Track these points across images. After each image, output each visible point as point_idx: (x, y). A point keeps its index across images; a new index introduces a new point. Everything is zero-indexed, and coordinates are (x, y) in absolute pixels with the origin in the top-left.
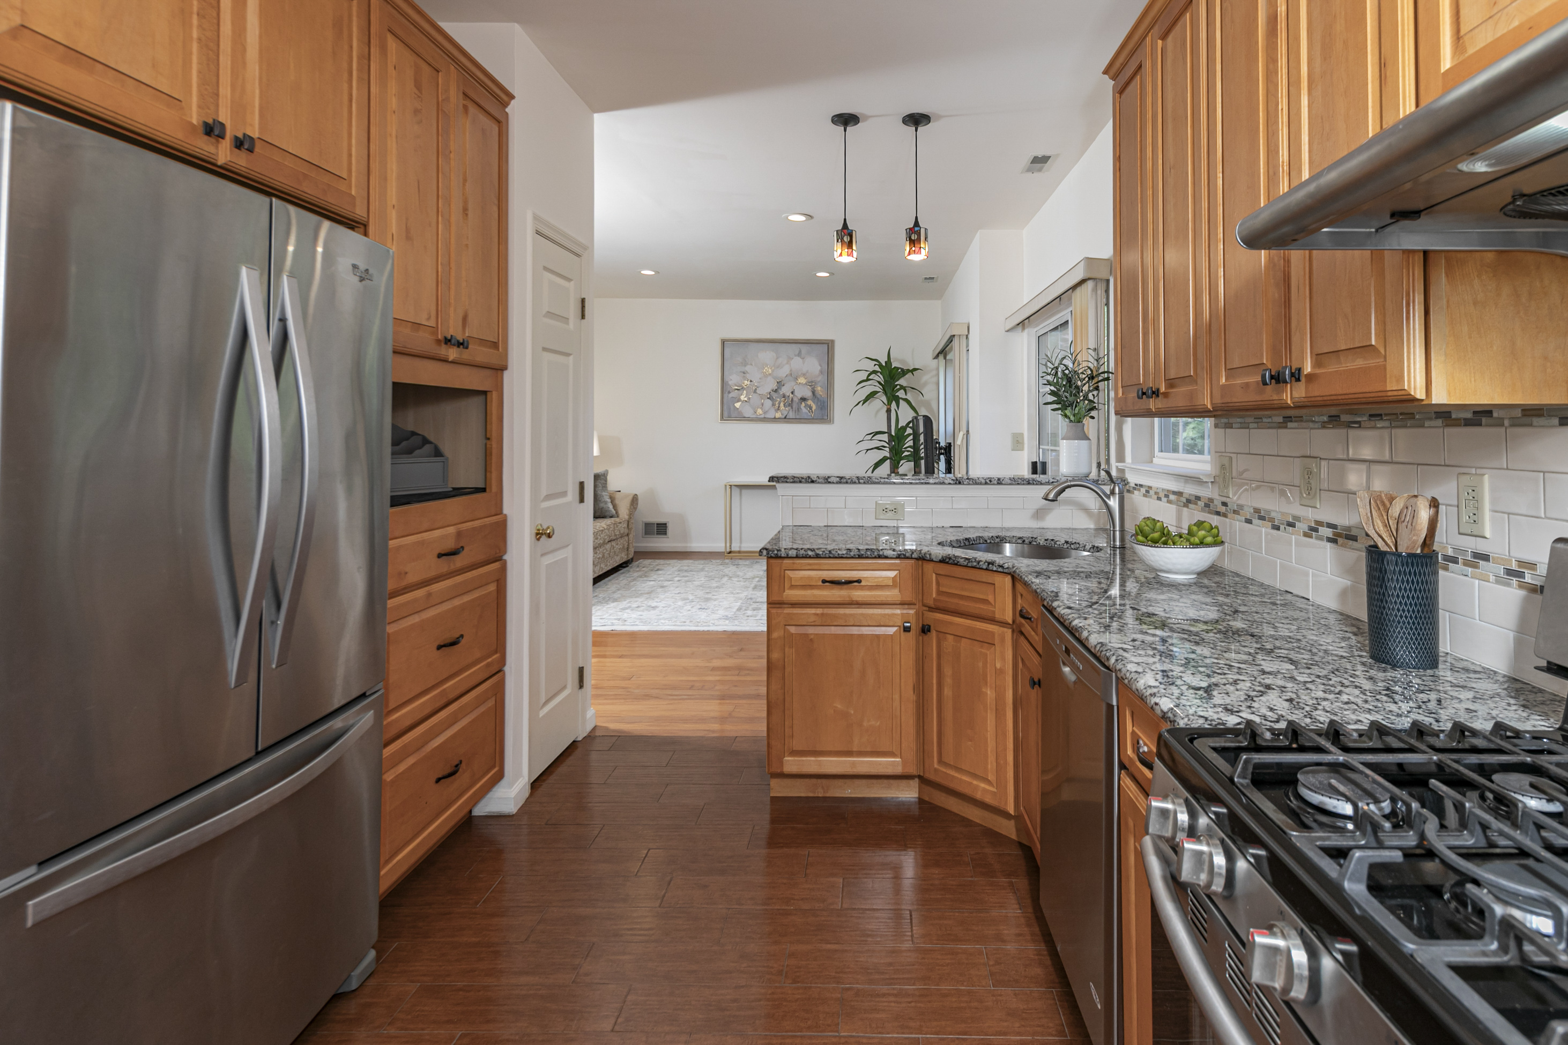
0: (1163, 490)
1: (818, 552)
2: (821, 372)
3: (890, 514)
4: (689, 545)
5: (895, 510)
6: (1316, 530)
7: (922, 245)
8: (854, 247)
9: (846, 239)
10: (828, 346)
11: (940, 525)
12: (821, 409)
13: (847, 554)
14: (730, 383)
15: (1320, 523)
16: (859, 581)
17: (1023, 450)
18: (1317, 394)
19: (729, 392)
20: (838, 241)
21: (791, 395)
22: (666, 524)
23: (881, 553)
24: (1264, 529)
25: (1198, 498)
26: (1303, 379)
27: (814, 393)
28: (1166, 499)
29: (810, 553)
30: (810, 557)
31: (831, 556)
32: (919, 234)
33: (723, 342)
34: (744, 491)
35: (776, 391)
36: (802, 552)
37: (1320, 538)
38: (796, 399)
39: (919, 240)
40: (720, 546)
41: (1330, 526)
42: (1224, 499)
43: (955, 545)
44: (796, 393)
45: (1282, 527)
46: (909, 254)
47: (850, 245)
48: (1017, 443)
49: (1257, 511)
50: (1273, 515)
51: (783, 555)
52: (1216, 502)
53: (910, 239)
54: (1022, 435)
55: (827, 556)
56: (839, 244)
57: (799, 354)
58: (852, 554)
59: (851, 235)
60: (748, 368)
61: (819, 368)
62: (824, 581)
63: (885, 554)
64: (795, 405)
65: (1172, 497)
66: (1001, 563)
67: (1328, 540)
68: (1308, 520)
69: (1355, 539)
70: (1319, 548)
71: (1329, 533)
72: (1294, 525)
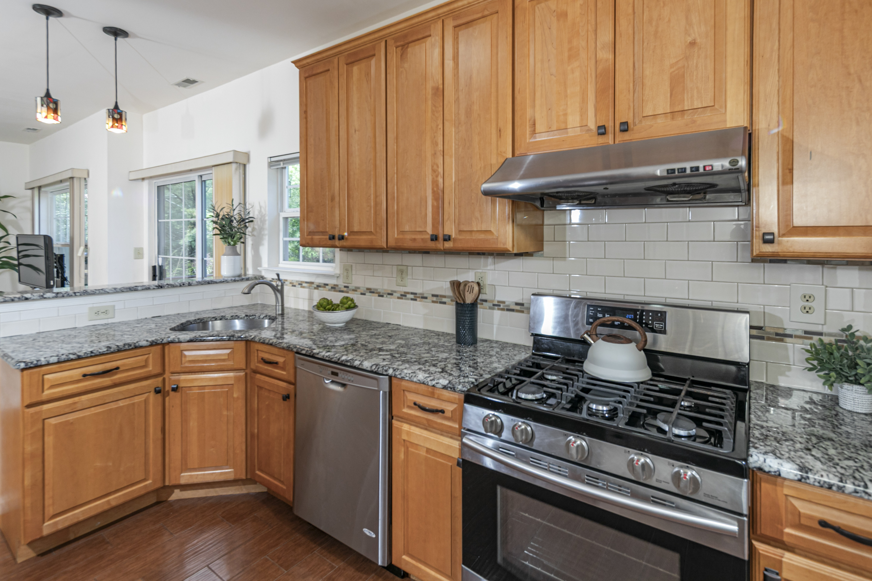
0: (297, 281)
1: (79, 354)
3: (103, 316)
5: (106, 312)
6: (405, 296)
7: (124, 123)
8: (59, 114)
9: (51, 105)
11: (144, 317)
13: (107, 350)
15: (408, 293)
16: (117, 368)
17: (142, 258)
18: (460, 246)
20: (42, 105)
23: (137, 344)
24: (375, 297)
25: (327, 285)
26: (452, 239)
28: (300, 286)
29: (72, 357)
30: (72, 360)
31: (93, 354)
32: (120, 114)
36: (63, 357)
37: (408, 299)
39: (120, 119)
41: (412, 293)
42: (346, 285)
43: (176, 329)
45: (385, 296)
46: (112, 127)
47: (55, 111)
48: (139, 254)
49: (368, 289)
50: (379, 290)
51: (43, 363)
52: (339, 286)
53: (114, 118)
54: (142, 249)
55: (89, 355)
56: (45, 109)
58: (112, 350)
59: (56, 103)
62: (85, 375)
63: (140, 345)
65: (304, 285)
66: (240, 335)
67: (412, 299)
68: (400, 292)
69: (426, 298)
70: (407, 303)
71: (412, 296)
72: (392, 294)
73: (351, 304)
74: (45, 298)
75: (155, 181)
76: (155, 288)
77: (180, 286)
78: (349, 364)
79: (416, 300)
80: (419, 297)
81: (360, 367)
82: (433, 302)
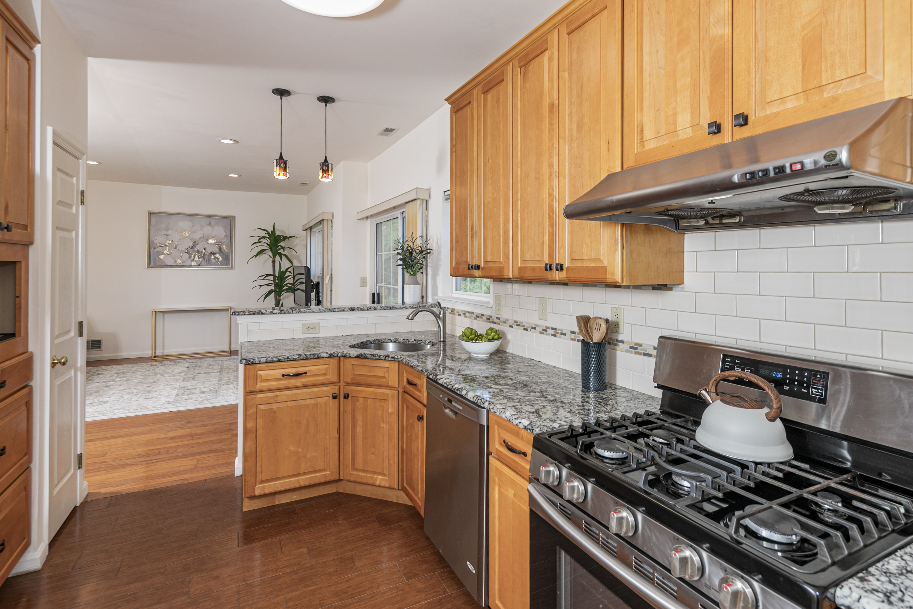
0: (462, 311)
1: (280, 358)
2: (226, 236)
3: (311, 330)
4: (120, 354)
5: (314, 328)
6: (546, 331)
7: (330, 173)
8: (288, 171)
9: (282, 165)
10: (231, 220)
11: (341, 335)
12: (226, 260)
13: (298, 357)
14: (155, 242)
15: (549, 328)
16: (306, 373)
17: (366, 286)
18: (572, 276)
19: (155, 248)
20: (277, 166)
21: (204, 251)
22: (100, 341)
23: (319, 355)
24: (520, 330)
25: (483, 315)
26: (565, 269)
27: (220, 249)
28: (464, 315)
29: (275, 359)
30: (275, 362)
31: (289, 360)
32: (328, 166)
33: (150, 214)
34: (166, 315)
35: (192, 248)
36: (269, 359)
37: (548, 334)
38: (206, 253)
39: (328, 170)
40: (148, 353)
41: (553, 329)
42: (498, 316)
43: (356, 346)
44: (207, 250)
45: (529, 329)
46: (322, 177)
47: (285, 169)
48: (363, 282)
49: (516, 322)
50: (524, 324)
51: (256, 362)
52: (493, 317)
53: (323, 170)
54: (366, 278)
55: (286, 360)
56: (278, 168)
57: (210, 224)
58: (302, 357)
59: (285, 163)
60: (170, 232)
61: (224, 234)
62: (283, 375)
63: (322, 356)
64: (206, 258)
65: (467, 314)
66: (393, 356)
67: (552, 335)
68: (542, 326)
69: (564, 334)
70: (547, 339)
71: (552, 332)
72: (535, 328)
73: (494, 336)
74: (274, 314)
75: (375, 220)
76: (348, 310)
77: (368, 310)
78: (458, 392)
79: (555, 336)
80: (558, 333)
81: (466, 396)
82: (572, 339)
